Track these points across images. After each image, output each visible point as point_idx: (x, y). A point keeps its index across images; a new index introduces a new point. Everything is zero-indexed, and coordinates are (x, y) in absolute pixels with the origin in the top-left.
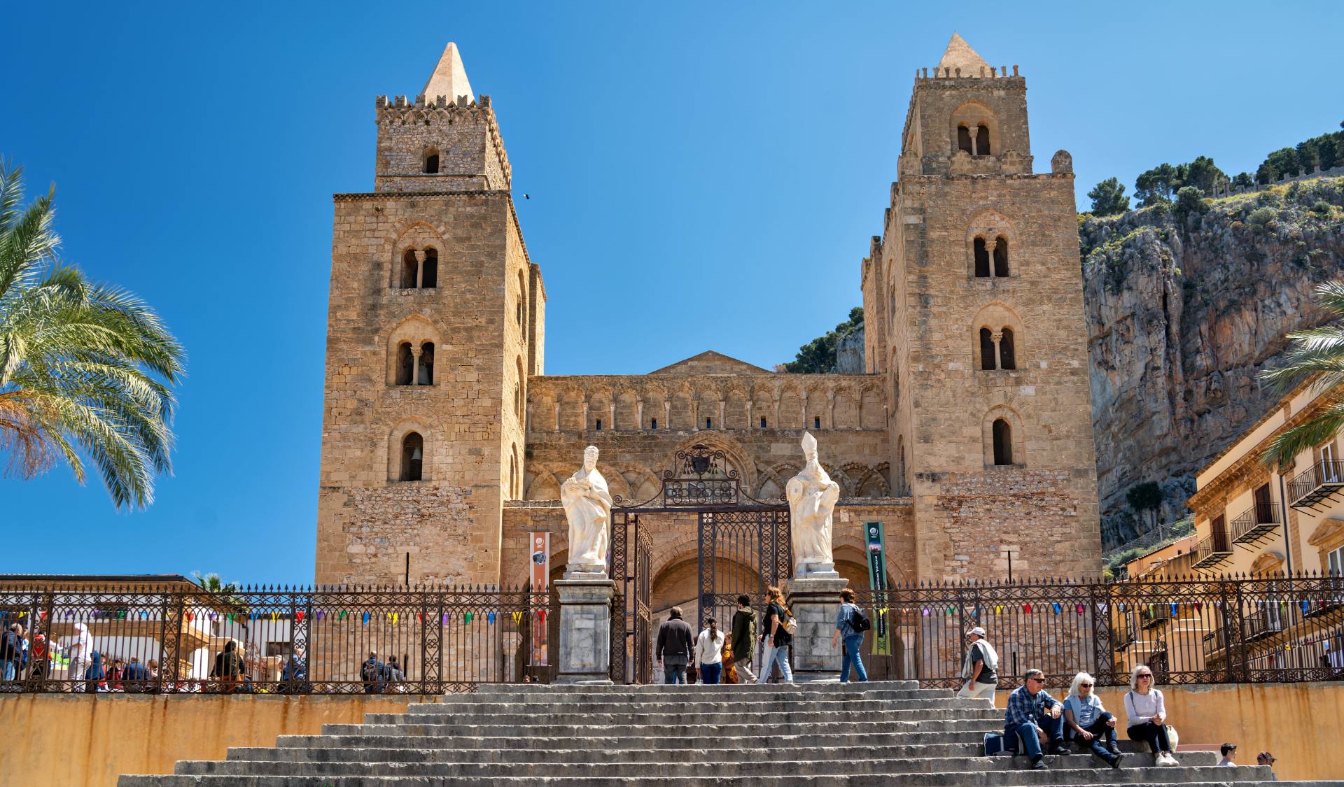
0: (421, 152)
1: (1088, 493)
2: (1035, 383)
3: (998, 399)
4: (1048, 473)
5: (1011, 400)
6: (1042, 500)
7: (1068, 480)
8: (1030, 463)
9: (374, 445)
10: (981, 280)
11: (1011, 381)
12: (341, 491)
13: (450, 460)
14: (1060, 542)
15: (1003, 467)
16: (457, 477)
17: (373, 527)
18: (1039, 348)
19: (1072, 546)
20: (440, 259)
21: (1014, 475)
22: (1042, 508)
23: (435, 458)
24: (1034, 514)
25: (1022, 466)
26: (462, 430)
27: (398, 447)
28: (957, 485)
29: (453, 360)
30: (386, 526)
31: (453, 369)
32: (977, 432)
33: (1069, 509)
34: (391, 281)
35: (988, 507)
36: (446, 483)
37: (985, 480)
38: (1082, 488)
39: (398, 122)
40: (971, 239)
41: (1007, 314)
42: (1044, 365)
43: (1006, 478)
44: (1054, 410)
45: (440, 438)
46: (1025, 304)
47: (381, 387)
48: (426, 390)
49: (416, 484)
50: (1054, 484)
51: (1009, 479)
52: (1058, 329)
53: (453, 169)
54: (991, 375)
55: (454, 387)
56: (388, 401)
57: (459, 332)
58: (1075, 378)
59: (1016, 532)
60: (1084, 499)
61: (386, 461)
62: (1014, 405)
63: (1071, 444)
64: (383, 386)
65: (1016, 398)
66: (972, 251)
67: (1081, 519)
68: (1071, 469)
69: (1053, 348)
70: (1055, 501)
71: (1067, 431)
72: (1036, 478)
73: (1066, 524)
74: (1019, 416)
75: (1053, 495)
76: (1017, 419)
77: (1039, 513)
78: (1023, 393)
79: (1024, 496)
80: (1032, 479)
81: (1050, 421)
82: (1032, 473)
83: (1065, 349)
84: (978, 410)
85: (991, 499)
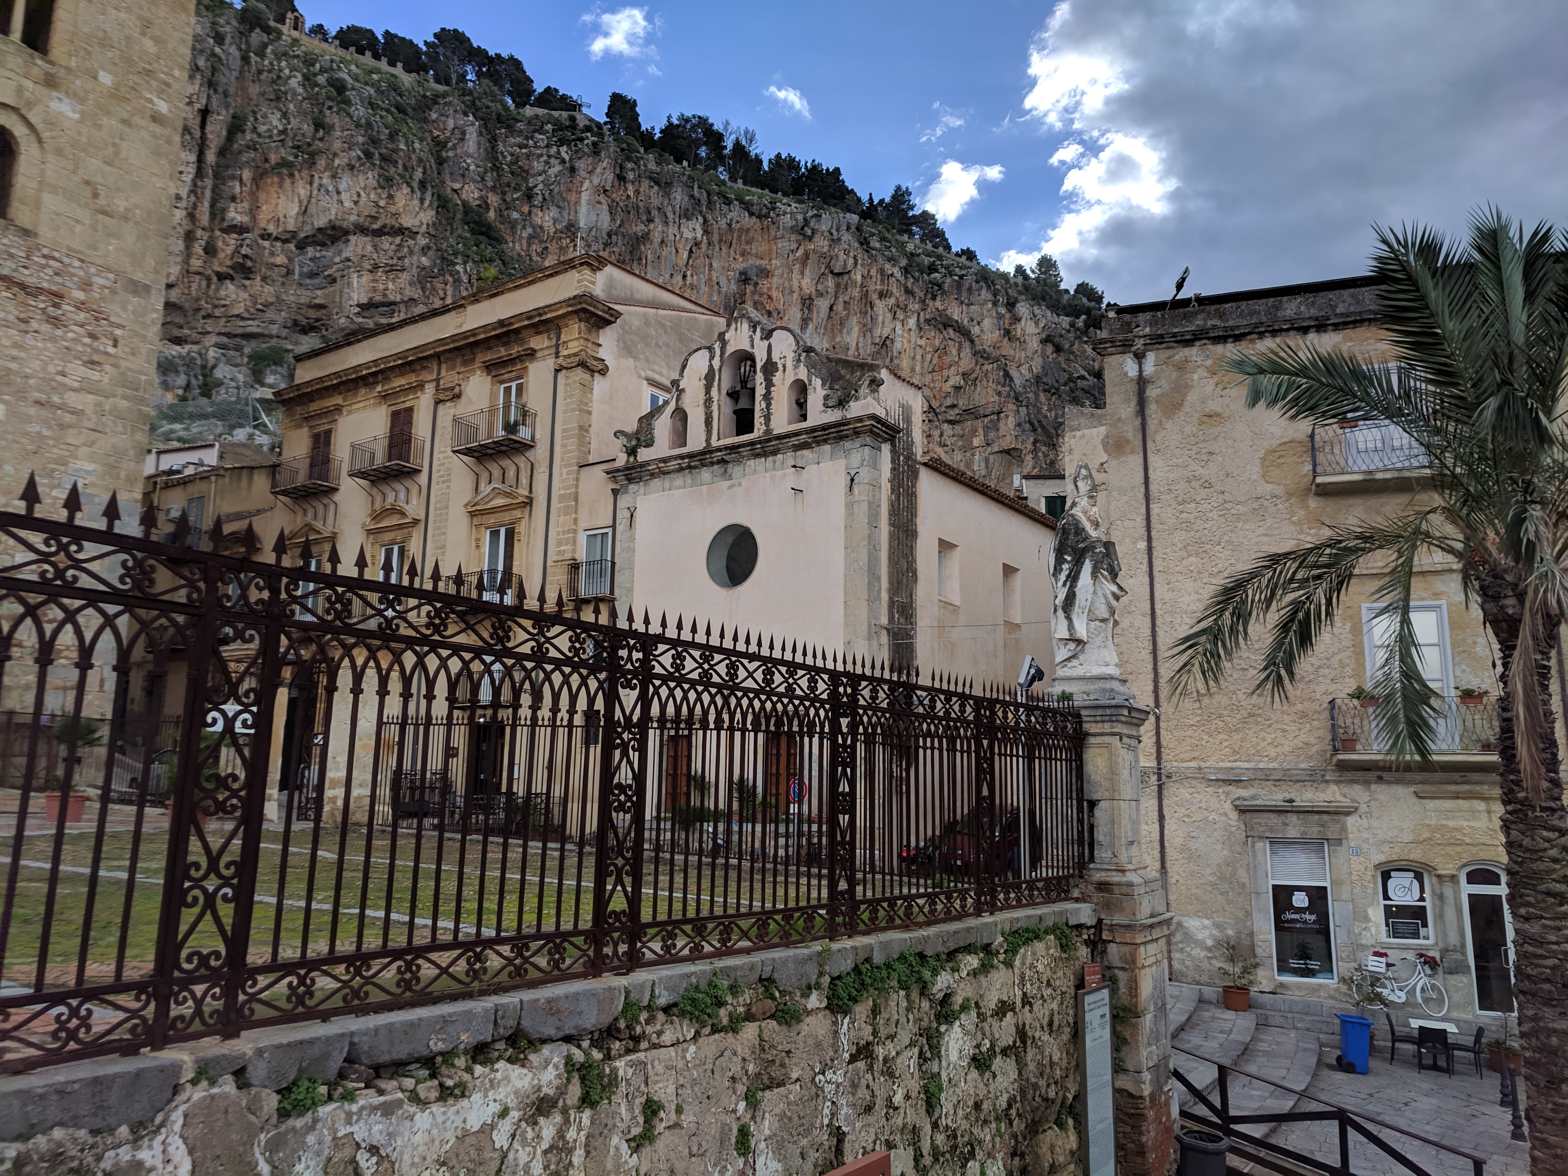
2: (83, 101)
3: (4, 91)
4: (77, 264)
5: (30, 104)
6: (56, 306)
7: (113, 292)
8: (45, 234)
11: (36, 71)
14: (75, 390)
18: (101, 45)
19: (98, 404)
21: (9, 241)
22: (55, 321)
24: (35, 325)
25: (26, 233)
33: (104, 340)
38: (134, 312)
42: (106, 79)
44: (110, 164)
50: (86, 285)
52: (143, 34)
58: (158, 129)
60: (137, 334)
62: (33, 118)
63: (130, 233)
65: (39, 107)
67: (124, 364)
68: (118, 273)
69: (129, 61)
70: (82, 316)
71: (126, 209)
72: (51, 262)
73: (93, 362)
74: (40, 141)
75: (80, 306)
76: (35, 145)
77: (46, 328)
78: (55, 105)
79: (23, 286)
80: (43, 261)
81: (99, 179)
82: (45, 251)
83: (148, 73)
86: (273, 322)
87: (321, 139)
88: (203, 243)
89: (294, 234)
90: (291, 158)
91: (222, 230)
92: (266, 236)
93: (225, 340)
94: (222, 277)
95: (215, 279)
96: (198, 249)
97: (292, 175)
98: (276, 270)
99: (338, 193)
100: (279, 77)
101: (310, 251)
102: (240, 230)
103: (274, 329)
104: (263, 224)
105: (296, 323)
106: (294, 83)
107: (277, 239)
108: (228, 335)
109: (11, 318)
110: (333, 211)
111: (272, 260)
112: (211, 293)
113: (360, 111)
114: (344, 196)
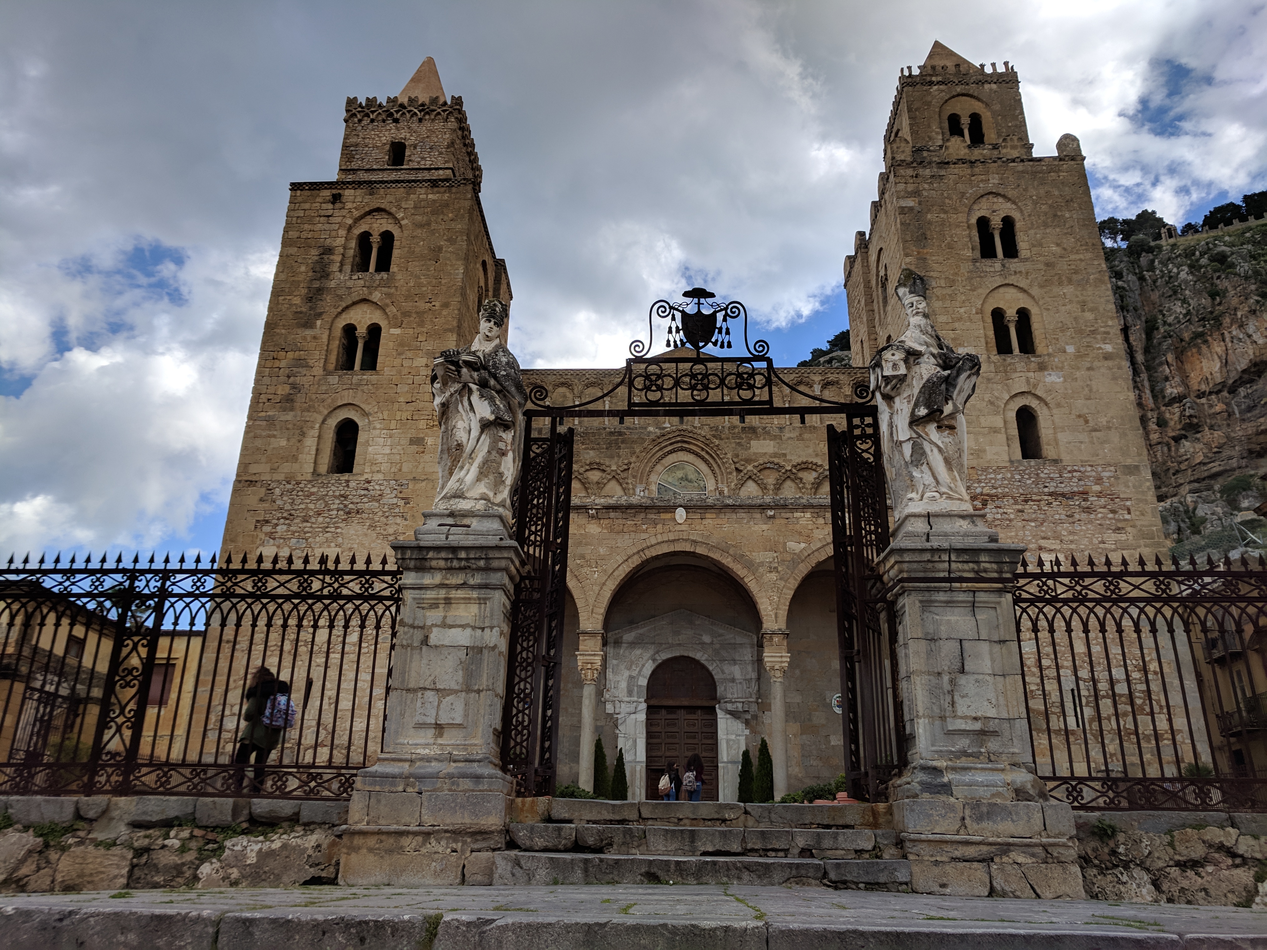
0: (387, 147)
1: (1143, 493)
2: (1062, 369)
3: (1020, 386)
4: (1089, 469)
5: (1035, 386)
6: (1085, 500)
7: (1117, 478)
8: (1066, 458)
9: (303, 434)
10: (988, 262)
11: (1033, 365)
12: (259, 485)
13: (387, 450)
15: (1033, 462)
16: (393, 470)
17: (289, 525)
18: (1062, 331)
20: (396, 243)
21: (1048, 470)
22: (1088, 510)
23: (370, 449)
24: (1077, 516)
25: (1056, 461)
26: (404, 417)
27: (330, 436)
28: (980, 482)
29: (402, 345)
30: (305, 524)
31: (400, 354)
32: (998, 422)
33: (1121, 512)
34: (342, 264)
35: (1020, 507)
36: (380, 476)
37: (1013, 477)
38: (1134, 487)
39: (366, 121)
40: (973, 221)
41: (1021, 295)
42: (1070, 349)
43: (1038, 474)
44: (1089, 399)
45: (378, 426)
46: (1041, 286)
47: (318, 371)
48: (368, 376)
49: (346, 476)
50: (1099, 480)
51: (1042, 475)
52: (1083, 311)
53: (419, 163)
54: (1009, 359)
55: (399, 372)
56: (324, 388)
57: (410, 316)
58: (1110, 363)
59: (1059, 538)
60: (1140, 501)
61: (314, 452)
62: (1039, 393)
63: (1114, 436)
64: (321, 372)
65: (1041, 385)
66: (975, 234)
67: (1139, 523)
68: (1115, 465)
69: (1080, 332)
70: (1103, 501)
71: (1108, 422)
72: (1074, 474)
73: (1119, 529)
74: (1046, 404)
75: (1099, 495)
76: (1045, 408)
77: (1084, 516)
78: (1049, 379)
79: (1063, 495)
80: (1069, 475)
81: (1086, 411)
82: (1069, 468)
83: (1093, 332)
84: (997, 398)
85: (1022, 498)
86: (1230, 458)
87: (1220, 304)
88: (1155, 420)
89: (1223, 384)
90: (1201, 329)
91: (1166, 405)
92: (1201, 395)
93: (1196, 485)
94: (1177, 439)
95: (1173, 443)
96: (1153, 426)
97: (1206, 342)
98: (1218, 417)
99: (1249, 336)
100: (1170, 277)
101: (1242, 391)
102: (1179, 399)
103: (1234, 463)
104: (1196, 387)
105: (1250, 452)
106: (1183, 275)
107: (1211, 393)
108: (1197, 481)
109: (1063, 517)
110: (1251, 352)
111: (1213, 411)
112: (1173, 454)
113: (1244, 267)
114: (1255, 337)
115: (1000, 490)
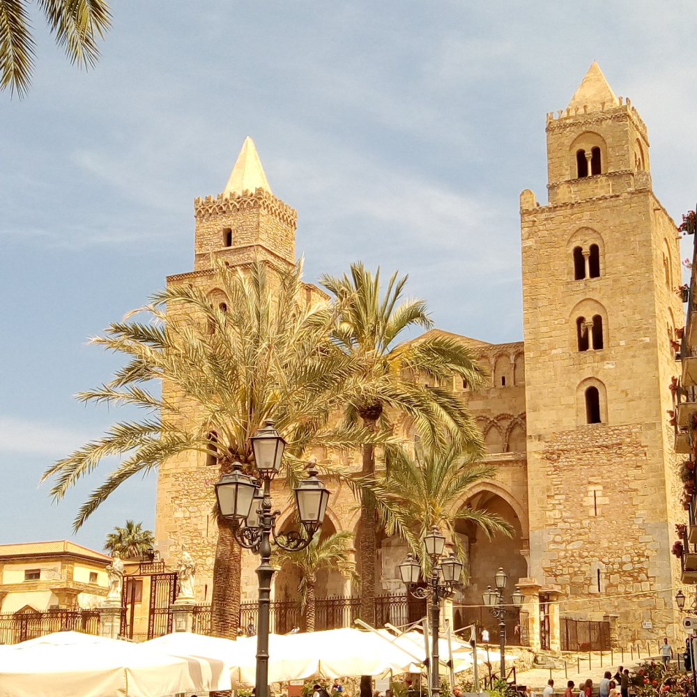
1: (656, 441)
2: (615, 358)
3: (587, 374)
4: (625, 427)
5: (597, 372)
6: (620, 448)
7: (641, 432)
8: (611, 421)
10: (579, 282)
11: (597, 358)
14: (633, 481)
15: (593, 425)
17: (188, 499)
19: (643, 484)
22: (620, 456)
24: (613, 460)
25: (604, 424)
28: (557, 441)
32: (572, 400)
33: (641, 455)
35: (580, 457)
37: (577, 437)
38: (651, 438)
39: (207, 215)
40: (571, 251)
41: (596, 306)
42: (623, 343)
44: (630, 378)
46: (609, 298)
49: (214, 468)
50: (630, 435)
51: (595, 434)
52: (634, 314)
53: (240, 243)
54: (583, 354)
58: (647, 351)
59: (601, 474)
60: (653, 447)
61: (196, 454)
62: (599, 377)
63: (643, 403)
65: (601, 371)
66: (572, 261)
67: (650, 462)
68: (641, 424)
69: (630, 330)
70: (630, 449)
71: (640, 394)
72: (615, 432)
73: (638, 466)
74: (604, 385)
75: (629, 445)
76: (603, 387)
77: (618, 459)
78: (607, 367)
79: (607, 447)
80: (612, 433)
81: (627, 387)
82: (613, 428)
83: (638, 330)
84: (573, 383)
85: (582, 450)
109: (605, 461)
115: (569, 447)
